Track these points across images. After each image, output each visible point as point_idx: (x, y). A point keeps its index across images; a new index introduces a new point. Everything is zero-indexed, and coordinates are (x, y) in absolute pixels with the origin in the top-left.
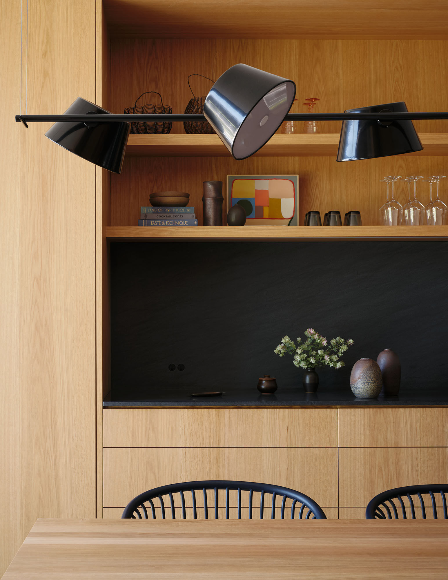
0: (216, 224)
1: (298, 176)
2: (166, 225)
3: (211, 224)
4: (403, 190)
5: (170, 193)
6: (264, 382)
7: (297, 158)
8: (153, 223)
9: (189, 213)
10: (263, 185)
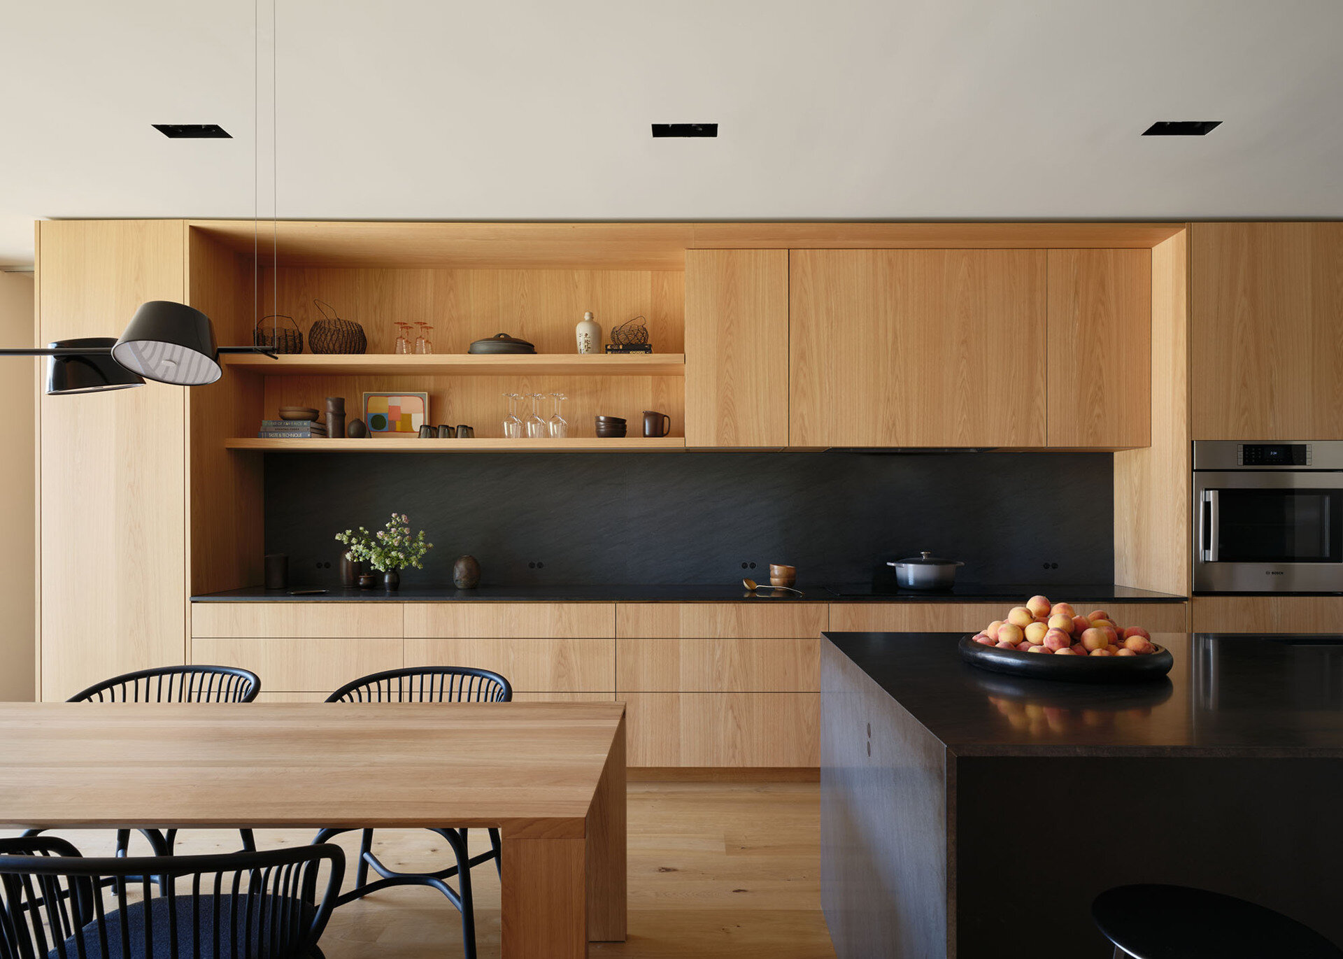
0: (334, 437)
1: (427, 393)
2: (282, 437)
3: (330, 436)
4: (527, 406)
5: (290, 408)
6: (362, 579)
7: (432, 377)
8: (271, 435)
9: (304, 426)
10: (395, 401)
